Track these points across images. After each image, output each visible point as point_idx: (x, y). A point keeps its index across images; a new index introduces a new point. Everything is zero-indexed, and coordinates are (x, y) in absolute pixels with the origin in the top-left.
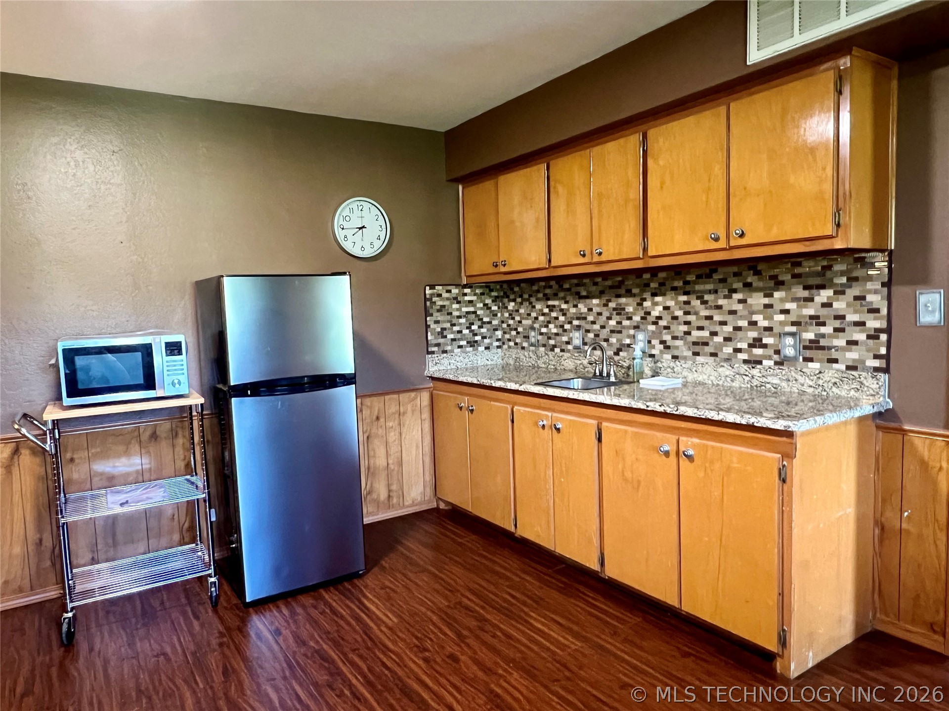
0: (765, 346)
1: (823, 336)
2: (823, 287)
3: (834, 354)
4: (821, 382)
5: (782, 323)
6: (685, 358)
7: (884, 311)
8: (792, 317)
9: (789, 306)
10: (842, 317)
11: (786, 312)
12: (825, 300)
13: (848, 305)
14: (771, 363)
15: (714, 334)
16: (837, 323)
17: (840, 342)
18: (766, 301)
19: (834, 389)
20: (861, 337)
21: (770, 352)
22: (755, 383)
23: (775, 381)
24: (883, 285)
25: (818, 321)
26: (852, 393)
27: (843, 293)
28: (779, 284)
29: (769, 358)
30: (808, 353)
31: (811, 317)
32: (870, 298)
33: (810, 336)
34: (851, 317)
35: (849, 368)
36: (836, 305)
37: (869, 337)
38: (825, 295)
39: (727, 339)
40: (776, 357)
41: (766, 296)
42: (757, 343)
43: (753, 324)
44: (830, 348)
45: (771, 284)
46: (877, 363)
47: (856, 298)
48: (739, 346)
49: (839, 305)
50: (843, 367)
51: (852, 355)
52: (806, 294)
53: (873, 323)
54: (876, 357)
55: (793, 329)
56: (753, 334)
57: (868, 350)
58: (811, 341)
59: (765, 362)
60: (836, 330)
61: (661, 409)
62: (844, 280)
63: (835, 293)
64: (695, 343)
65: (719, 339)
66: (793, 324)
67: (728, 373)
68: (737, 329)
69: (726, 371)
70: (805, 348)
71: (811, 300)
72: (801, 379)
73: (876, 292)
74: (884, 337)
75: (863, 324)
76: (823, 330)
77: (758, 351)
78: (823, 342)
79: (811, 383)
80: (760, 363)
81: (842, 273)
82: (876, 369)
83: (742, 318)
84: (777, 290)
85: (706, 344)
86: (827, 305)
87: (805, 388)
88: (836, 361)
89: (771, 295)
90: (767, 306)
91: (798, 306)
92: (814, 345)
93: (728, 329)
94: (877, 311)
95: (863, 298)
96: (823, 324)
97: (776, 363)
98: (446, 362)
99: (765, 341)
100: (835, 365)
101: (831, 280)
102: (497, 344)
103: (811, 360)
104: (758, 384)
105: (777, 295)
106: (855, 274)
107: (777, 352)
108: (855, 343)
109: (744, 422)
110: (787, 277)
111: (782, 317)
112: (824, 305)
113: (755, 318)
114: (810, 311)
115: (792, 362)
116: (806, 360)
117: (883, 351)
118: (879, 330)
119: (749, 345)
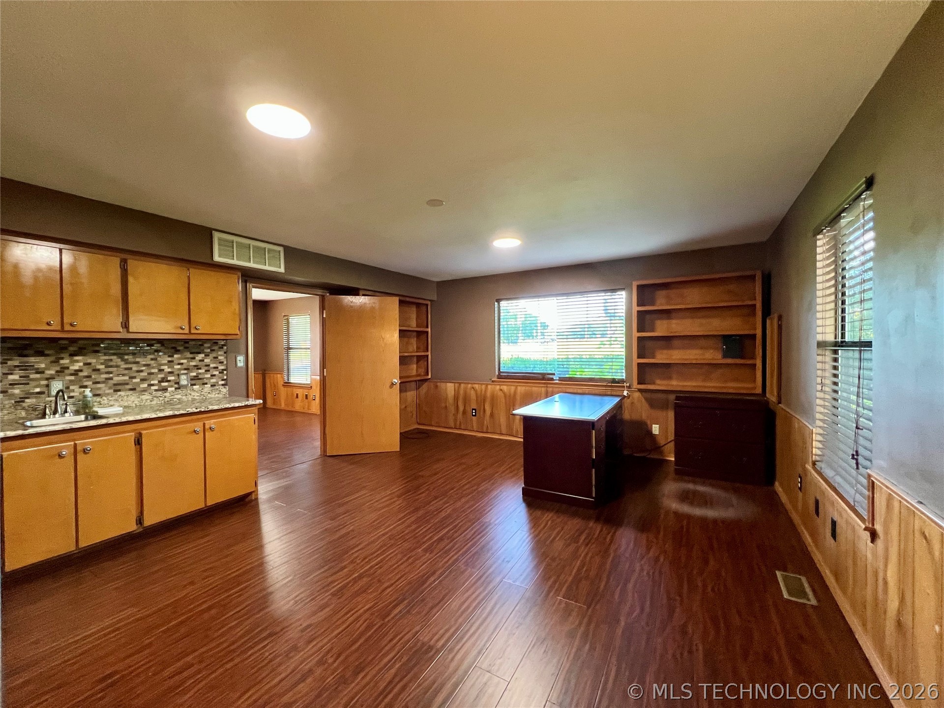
0: (169, 381)
1: (200, 374)
2: (199, 353)
3: (205, 381)
4: (202, 393)
5: (179, 369)
6: (108, 394)
7: (225, 363)
8: (184, 366)
9: (182, 361)
10: (209, 365)
11: (182, 364)
12: (201, 359)
13: (211, 360)
14: (173, 389)
15: (132, 378)
16: (206, 368)
17: (209, 376)
18: (170, 359)
19: (209, 395)
20: (216, 373)
21: (170, 384)
22: (166, 399)
23: (179, 396)
24: (225, 353)
25: (197, 367)
26: (217, 395)
27: (208, 355)
28: (177, 351)
29: (172, 386)
30: (193, 382)
31: (195, 366)
32: (220, 357)
33: (194, 374)
34: (212, 366)
35: (212, 386)
36: (206, 360)
37: (220, 373)
38: (201, 356)
39: (143, 380)
40: (176, 386)
41: (169, 356)
42: (163, 380)
43: (161, 370)
44: (203, 379)
45: (173, 351)
46: (223, 382)
47: (215, 358)
48: (152, 382)
49: (207, 361)
50: (210, 386)
51: (213, 381)
52: (191, 356)
53: (221, 367)
54: (223, 380)
55: (186, 372)
56: (161, 376)
57: (220, 378)
58: (195, 376)
59: (169, 389)
60: (206, 371)
62: (209, 350)
63: (205, 355)
64: (115, 385)
65: (137, 380)
66: (185, 369)
67: (148, 397)
68: (150, 374)
69: (146, 396)
70: (192, 380)
71: (194, 358)
72: (193, 394)
73: (221, 355)
74: (225, 372)
75: (217, 368)
76: (200, 371)
77: (164, 384)
78: (200, 377)
79: (199, 394)
80: (167, 389)
81: (209, 348)
82: (223, 385)
83: (153, 368)
84: (176, 354)
85: (127, 384)
87: (195, 397)
88: (206, 384)
89: (172, 356)
90: (169, 362)
91: (188, 361)
92: (196, 378)
93: (144, 374)
94: (223, 362)
95: (217, 358)
96: (200, 369)
97: (176, 389)
99: (169, 378)
100: (206, 386)
101: (203, 350)
103: (195, 385)
104: (169, 400)
105: (176, 356)
106: (213, 348)
107: (176, 383)
108: (214, 375)
110: (181, 348)
111: (179, 367)
112: (200, 361)
113: (162, 367)
114: (194, 363)
115: (185, 387)
116: (192, 385)
117: (225, 377)
118: (223, 370)
119: (160, 382)
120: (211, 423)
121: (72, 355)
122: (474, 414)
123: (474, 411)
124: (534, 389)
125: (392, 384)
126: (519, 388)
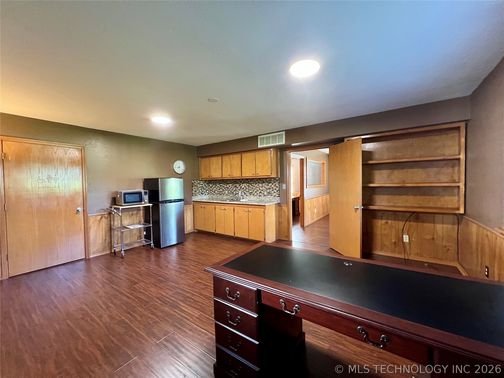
0: (262, 193)
2: (270, 183)
3: (272, 194)
4: (270, 199)
5: (264, 189)
6: (248, 196)
7: (278, 187)
8: (266, 188)
10: (273, 188)
11: (265, 187)
12: (270, 185)
13: (274, 186)
15: (253, 191)
16: (272, 189)
17: (273, 192)
18: (262, 185)
19: (272, 200)
21: (263, 194)
22: (260, 199)
23: (263, 198)
24: (279, 183)
25: (269, 189)
26: (275, 200)
27: (273, 184)
28: (264, 182)
29: (262, 195)
30: (268, 194)
31: (269, 188)
32: (277, 185)
33: (268, 191)
34: (274, 188)
36: (272, 186)
37: (277, 191)
38: (270, 184)
39: (256, 192)
40: (263, 195)
41: (262, 184)
42: (260, 192)
43: (260, 189)
45: (262, 182)
48: (258, 193)
50: (273, 196)
51: (275, 194)
52: (268, 184)
53: (277, 189)
54: (278, 194)
55: (266, 190)
56: (260, 191)
58: (269, 192)
59: (262, 196)
60: (272, 190)
61: (245, 204)
62: (273, 182)
63: (272, 184)
64: (250, 193)
65: (254, 192)
66: (266, 189)
67: (256, 198)
68: (257, 190)
69: (255, 198)
71: (269, 185)
72: (267, 198)
73: (277, 184)
74: (279, 191)
77: (261, 194)
78: (270, 192)
80: (261, 196)
81: (273, 181)
82: (278, 196)
83: (258, 188)
85: (252, 193)
86: (271, 186)
88: (272, 195)
90: (262, 186)
92: (269, 193)
93: (256, 190)
96: (270, 189)
97: (264, 196)
98: (197, 198)
99: (262, 192)
100: (272, 196)
102: (207, 194)
105: (263, 184)
107: (264, 194)
108: (275, 192)
109: (258, 204)
110: (265, 181)
111: (264, 188)
113: (260, 188)
114: (268, 187)
115: (266, 195)
116: (268, 195)
117: (279, 193)
118: (278, 190)
119: (260, 193)
121: (242, 184)
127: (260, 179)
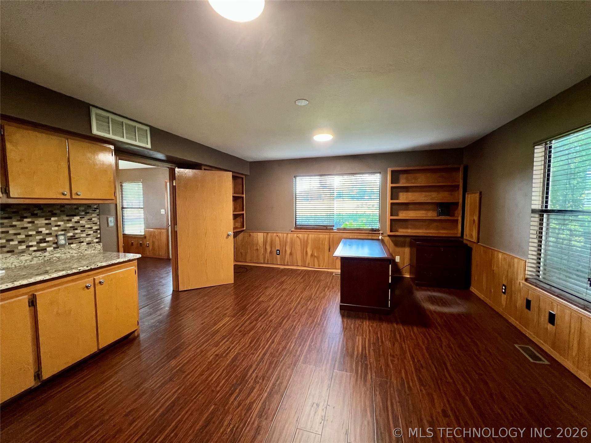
0: (48, 242)
1: (77, 234)
2: (75, 215)
3: (82, 240)
4: (80, 251)
5: (57, 231)
7: (98, 223)
8: (62, 228)
9: (59, 223)
10: (84, 226)
11: (59, 226)
12: (76, 220)
13: (86, 222)
14: (52, 248)
15: (9, 240)
16: (82, 229)
17: (84, 235)
18: (47, 222)
19: (86, 252)
20: (91, 232)
21: (50, 244)
22: (46, 259)
23: (58, 255)
24: (98, 215)
25: (74, 228)
26: (92, 251)
27: (84, 218)
28: (54, 215)
29: (50, 246)
30: (70, 241)
31: (71, 227)
32: (93, 219)
33: (71, 234)
34: (87, 226)
35: (88, 244)
36: (81, 222)
37: (94, 232)
38: (76, 218)
39: (21, 242)
40: (54, 246)
41: (46, 219)
43: (39, 233)
44: (79, 238)
45: (50, 214)
46: (97, 240)
47: (89, 219)
48: (31, 244)
49: (83, 222)
50: (86, 244)
51: (88, 239)
52: (68, 218)
53: (95, 228)
54: (97, 238)
55: (63, 232)
56: (39, 238)
57: (94, 236)
58: (71, 236)
59: (48, 249)
60: (82, 231)
61: (89, 268)
62: (83, 213)
63: (80, 218)
65: (15, 243)
66: (62, 230)
68: (28, 236)
69: (26, 257)
70: (69, 239)
71: (71, 220)
72: (71, 252)
73: (95, 217)
74: (99, 231)
75: (92, 228)
76: (76, 231)
77: (42, 245)
78: (77, 236)
79: (76, 252)
80: (46, 249)
81: (83, 211)
82: (97, 242)
83: (31, 230)
84: (53, 217)
85: (5, 247)
86: (78, 222)
87: (73, 255)
88: (83, 242)
89: (50, 219)
90: (47, 224)
91: (64, 223)
92: (72, 238)
93: (22, 237)
94: (96, 223)
95: (91, 219)
96: (77, 229)
97: (54, 248)
99: (47, 239)
100: (82, 244)
101: (79, 213)
103: (72, 243)
104: (48, 259)
105: (53, 219)
106: (87, 211)
107: (54, 243)
108: (90, 235)
110: (57, 212)
111: (56, 228)
112: (76, 222)
113: (40, 230)
114: (70, 225)
115: (63, 246)
116: (70, 244)
117: (99, 236)
118: (97, 229)
119: (38, 243)
120: (100, 277)
122: (278, 253)
123: (278, 251)
124: (321, 236)
125: (228, 235)
126: (310, 235)
127: (39, 206)
